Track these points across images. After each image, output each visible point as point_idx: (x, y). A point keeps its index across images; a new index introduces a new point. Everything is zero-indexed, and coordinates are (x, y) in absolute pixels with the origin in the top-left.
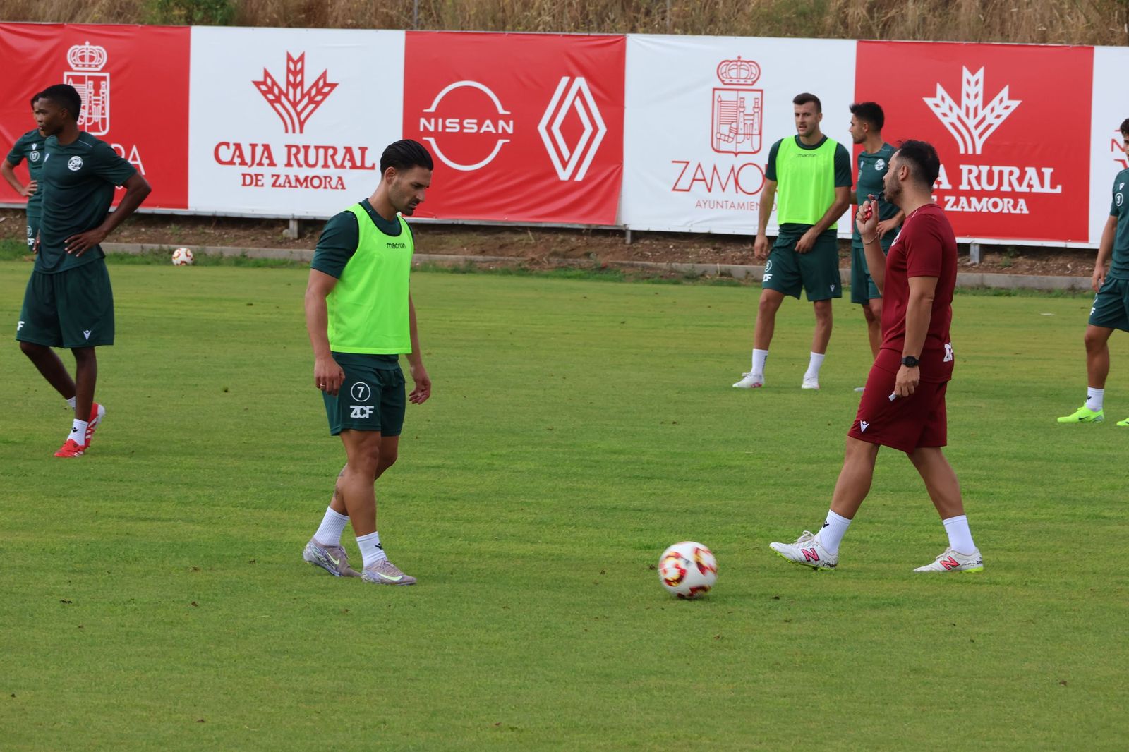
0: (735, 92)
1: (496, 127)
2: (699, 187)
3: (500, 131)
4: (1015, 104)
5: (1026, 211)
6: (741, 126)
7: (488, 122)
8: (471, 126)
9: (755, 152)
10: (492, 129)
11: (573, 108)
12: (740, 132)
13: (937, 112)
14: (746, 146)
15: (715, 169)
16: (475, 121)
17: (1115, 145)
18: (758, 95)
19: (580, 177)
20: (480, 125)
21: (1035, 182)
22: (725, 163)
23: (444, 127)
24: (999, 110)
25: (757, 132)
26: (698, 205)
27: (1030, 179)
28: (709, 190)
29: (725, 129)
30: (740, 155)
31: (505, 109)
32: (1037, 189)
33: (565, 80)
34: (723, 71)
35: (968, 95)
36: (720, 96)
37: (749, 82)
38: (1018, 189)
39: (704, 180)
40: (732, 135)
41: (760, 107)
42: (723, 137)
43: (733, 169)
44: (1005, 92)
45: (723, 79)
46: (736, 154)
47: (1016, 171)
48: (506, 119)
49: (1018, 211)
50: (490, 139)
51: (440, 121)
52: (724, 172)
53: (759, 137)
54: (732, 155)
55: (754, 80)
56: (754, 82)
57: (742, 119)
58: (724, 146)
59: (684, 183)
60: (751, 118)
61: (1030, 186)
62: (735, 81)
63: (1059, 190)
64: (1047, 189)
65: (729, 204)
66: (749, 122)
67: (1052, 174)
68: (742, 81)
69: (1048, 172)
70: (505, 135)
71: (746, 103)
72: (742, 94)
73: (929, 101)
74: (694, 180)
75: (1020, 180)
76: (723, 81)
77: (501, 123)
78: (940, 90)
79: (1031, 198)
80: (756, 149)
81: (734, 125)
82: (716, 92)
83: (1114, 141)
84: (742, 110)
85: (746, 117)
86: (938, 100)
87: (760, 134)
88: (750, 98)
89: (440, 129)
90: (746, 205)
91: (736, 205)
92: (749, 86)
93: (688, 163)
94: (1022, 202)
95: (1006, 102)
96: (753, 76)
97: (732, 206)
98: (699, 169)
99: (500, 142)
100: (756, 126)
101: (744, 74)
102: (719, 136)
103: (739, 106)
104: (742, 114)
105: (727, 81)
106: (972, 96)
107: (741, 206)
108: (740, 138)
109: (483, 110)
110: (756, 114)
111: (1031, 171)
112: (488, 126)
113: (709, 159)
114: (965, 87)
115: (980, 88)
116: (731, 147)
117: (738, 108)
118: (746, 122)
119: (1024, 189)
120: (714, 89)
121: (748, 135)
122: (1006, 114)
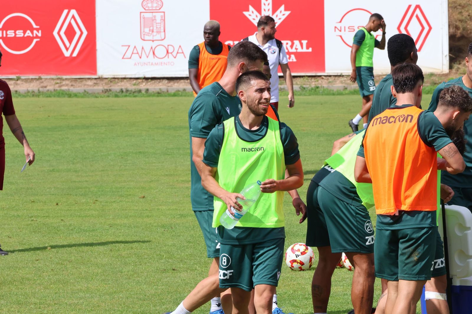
0: (151, 13)
1: (32, 33)
2: (136, 56)
3: (35, 35)
4: (288, 13)
5: (295, 60)
6: (155, 28)
7: (28, 31)
8: (20, 33)
9: (162, 40)
10: (31, 35)
11: (70, 24)
12: (155, 31)
13: (250, 18)
14: (158, 37)
15: (143, 48)
16: (22, 31)
17: (336, 29)
18: (162, 14)
19: (75, 55)
20: (24, 33)
21: (299, 47)
22: (148, 45)
23: (7, 34)
24: (280, 16)
25: (162, 30)
26: (135, 64)
27: (296, 46)
28: (140, 58)
29: (147, 30)
30: (155, 42)
31: (36, 25)
32: (300, 50)
33: (66, 11)
34: (145, 4)
35: (265, 10)
36: (143, 16)
37: (158, 8)
38: (291, 50)
39: (138, 53)
40: (151, 32)
41: (164, 20)
42: (146, 34)
43: (152, 48)
44: (282, 8)
45: (145, 8)
46: (153, 41)
47: (290, 43)
48: (37, 30)
49: (291, 60)
50: (30, 39)
51: (5, 32)
52: (147, 49)
53: (164, 33)
54: (151, 42)
55: (160, 7)
56: (160, 9)
57: (155, 25)
58: (147, 38)
59: (128, 55)
60: (159, 24)
61: (296, 49)
62: (151, 9)
63: (310, 50)
64: (305, 50)
65: (150, 63)
66: (159, 27)
67: (307, 44)
68: (154, 8)
69: (305, 42)
70: (37, 37)
71: (157, 18)
72: (154, 14)
73: (246, 13)
74: (133, 53)
75: (292, 47)
76: (145, 9)
77: (35, 32)
78: (251, 8)
79: (297, 54)
80: (163, 38)
81: (151, 28)
82: (142, 14)
83: (335, 27)
84: (155, 21)
85: (157, 24)
86: (250, 13)
87: (164, 31)
88: (158, 16)
89: (5, 35)
90: (159, 63)
91: (154, 64)
92: (158, 11)
93: (129, 46)
94: (293, 56)
95: (283, 12)
96: (159, 6)
97: (152, 64)
98: (135, 49)
99: (35, 41)
100: (162, 28)
101: (155, 5)
102: (144, 33)
103: (153, 19)
104: (155, 23)
105: (147, 9)
106: (267, 10)
107: (157, 64)
108: (155, 34)
109: (25, 26)
110: (162, 23)
111: (297, 43)
112: (28, 33)
113: (140, 44)
114: (263, 7)
115: (270, 7)
116: (151, 38)
117: (153, 20)
118: (157, 26)
119: (294, 50)
120: (141, 13)
121: (159, 32)
122: (283, 18)
